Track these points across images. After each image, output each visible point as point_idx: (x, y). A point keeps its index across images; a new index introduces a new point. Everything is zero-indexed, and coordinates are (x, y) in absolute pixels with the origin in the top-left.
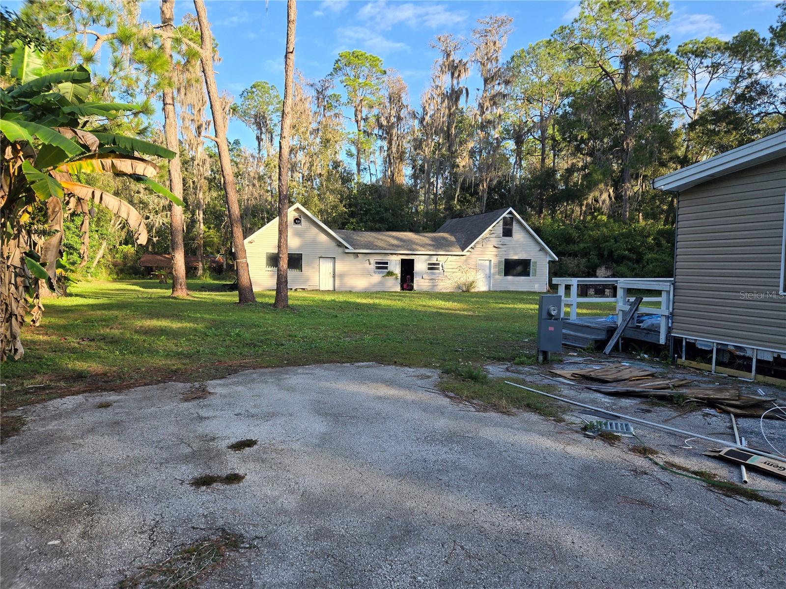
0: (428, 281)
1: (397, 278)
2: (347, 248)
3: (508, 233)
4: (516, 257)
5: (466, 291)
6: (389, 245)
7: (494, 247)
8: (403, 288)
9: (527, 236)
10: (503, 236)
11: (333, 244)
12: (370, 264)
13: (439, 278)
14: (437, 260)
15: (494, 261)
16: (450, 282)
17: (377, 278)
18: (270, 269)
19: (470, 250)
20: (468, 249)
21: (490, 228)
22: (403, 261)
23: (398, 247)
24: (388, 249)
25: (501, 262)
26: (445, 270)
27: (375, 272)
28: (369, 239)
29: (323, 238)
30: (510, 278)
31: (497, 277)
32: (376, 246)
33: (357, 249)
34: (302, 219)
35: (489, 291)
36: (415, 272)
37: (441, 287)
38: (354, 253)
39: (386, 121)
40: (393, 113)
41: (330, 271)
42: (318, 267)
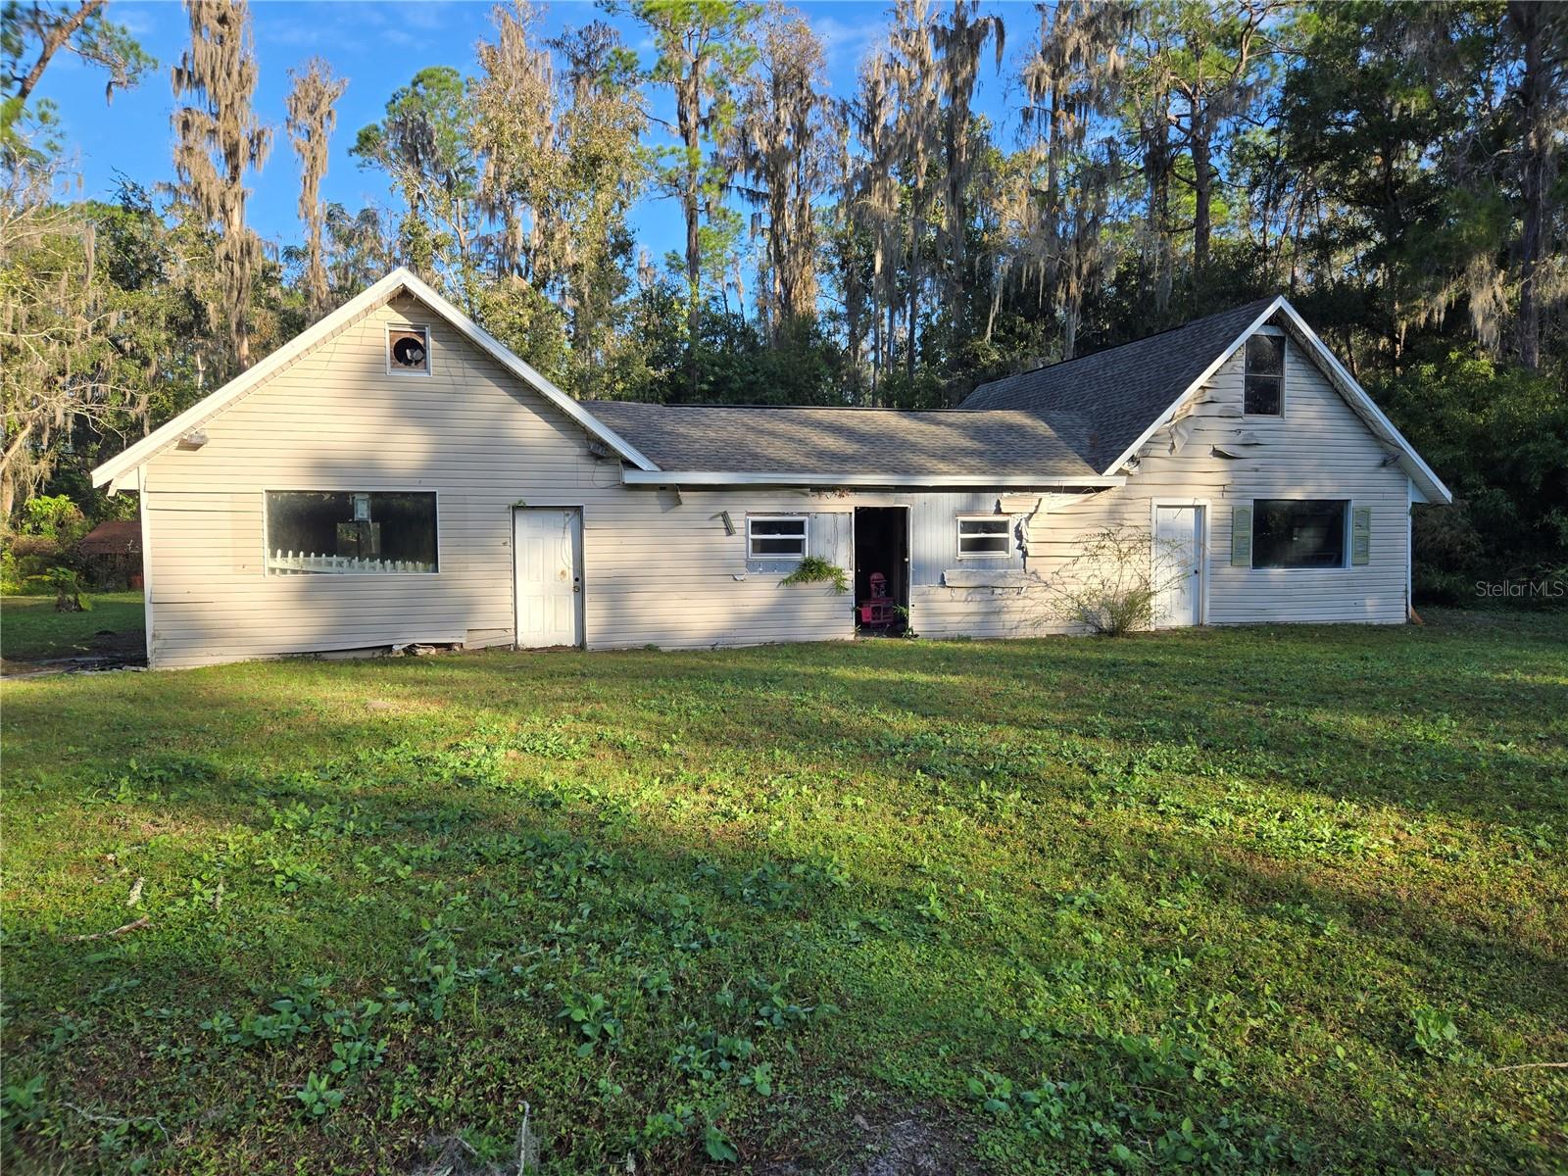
0: (963, 593)
1: (839, 588)
2: (634, 466)
3: (1263, 398)
4: (1297, 495)
5: (1113, 633)
6: (808, 455)
7: (1217, 453)
8: (863, 627)
9: (1336, 410)
10: (1249, 410)
11: (571, 452)
12: (729, 531)
13: (1010, 581)
14: (998, 511)
15: (1216, 509)
16: (1050, 595)
17: (760, 592)
18: (290, 562)
19: (1126, 467)
20: (1121, 462)
21: (1202, 380)
22: (862, 514)
23: (840, 460)
24: (804, 470)
25: (1243, 511)
26: (1031, 549)
27: (751, 566)
28: (724, 435)
29: (531, 426)
30: (1276, 573)
31: (1228, 570)
32: (755, 456)
33: (672, 469)
34: (432, 343)
35: (1198, 631)
36: (911, 559)
37: (1017, 617)
38: (663, 488)
39: (765, 142)
40: (785, 116)
41: (561, 567)
42: (509, 549)
